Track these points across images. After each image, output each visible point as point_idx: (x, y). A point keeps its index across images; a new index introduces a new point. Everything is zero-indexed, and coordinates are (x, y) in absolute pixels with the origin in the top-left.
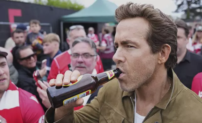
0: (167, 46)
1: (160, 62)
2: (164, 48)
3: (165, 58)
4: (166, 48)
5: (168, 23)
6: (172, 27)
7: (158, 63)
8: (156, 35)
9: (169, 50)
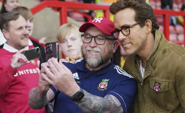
0: (148, 21)
1: (147, 32)
2: (147, 22)
3: (150, 29)
4: (148, 22)
5: (146, 7)
6: (149, 8)
7: (147, 33)
8: (140, 16)
9: (150, 23)
